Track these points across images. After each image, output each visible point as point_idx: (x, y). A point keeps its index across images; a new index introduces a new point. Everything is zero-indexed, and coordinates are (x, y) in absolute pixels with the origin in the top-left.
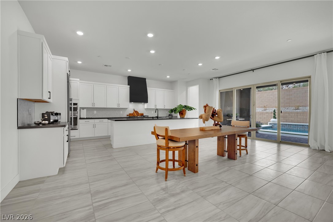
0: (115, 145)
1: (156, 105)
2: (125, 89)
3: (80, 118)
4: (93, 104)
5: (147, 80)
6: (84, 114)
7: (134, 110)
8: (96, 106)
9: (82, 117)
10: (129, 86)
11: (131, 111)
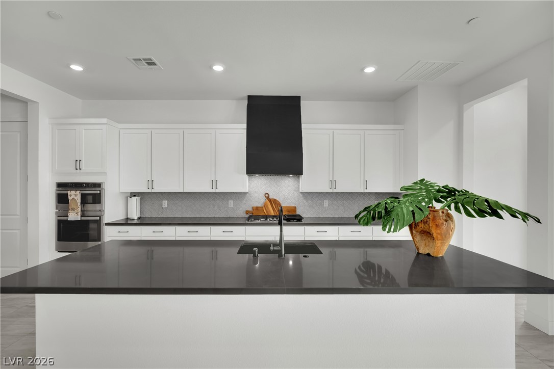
4: (151, 183)
7: (268, 198)
10: (245, 126)
11: (257, 201)
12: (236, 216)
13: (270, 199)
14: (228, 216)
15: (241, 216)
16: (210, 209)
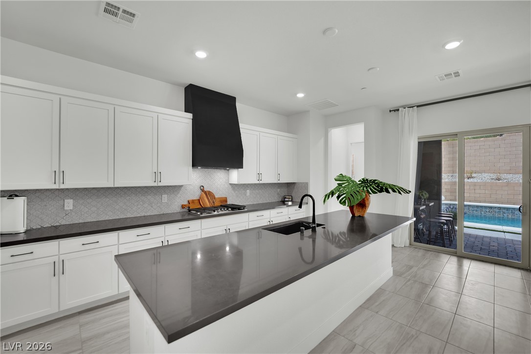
1: (260, 174)
7: (203, 190)
10: (190, 116)
11: (193, 194)
12: (170, 212)
13: (206, 192)
14: (162, 213)
15: (175, 212)
16: (139, 206)
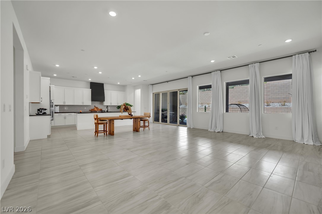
0: (79, 128)
1: (111, 103)
2: (88, 92)
3: (55, 113)
4: (64, 102)
5: (104, 84)
6: (57, 109)
7: (95, 107)
8: (66, 104)
9: (56, 112)
10: (91, 89)
11: (92, 107)
